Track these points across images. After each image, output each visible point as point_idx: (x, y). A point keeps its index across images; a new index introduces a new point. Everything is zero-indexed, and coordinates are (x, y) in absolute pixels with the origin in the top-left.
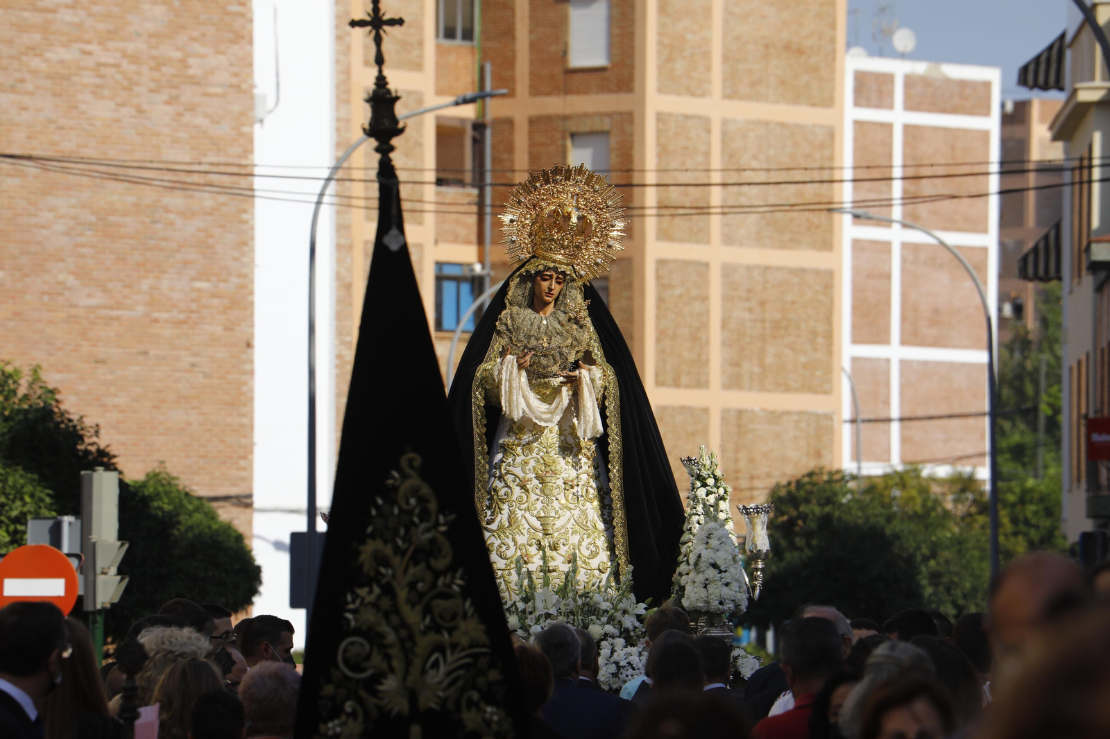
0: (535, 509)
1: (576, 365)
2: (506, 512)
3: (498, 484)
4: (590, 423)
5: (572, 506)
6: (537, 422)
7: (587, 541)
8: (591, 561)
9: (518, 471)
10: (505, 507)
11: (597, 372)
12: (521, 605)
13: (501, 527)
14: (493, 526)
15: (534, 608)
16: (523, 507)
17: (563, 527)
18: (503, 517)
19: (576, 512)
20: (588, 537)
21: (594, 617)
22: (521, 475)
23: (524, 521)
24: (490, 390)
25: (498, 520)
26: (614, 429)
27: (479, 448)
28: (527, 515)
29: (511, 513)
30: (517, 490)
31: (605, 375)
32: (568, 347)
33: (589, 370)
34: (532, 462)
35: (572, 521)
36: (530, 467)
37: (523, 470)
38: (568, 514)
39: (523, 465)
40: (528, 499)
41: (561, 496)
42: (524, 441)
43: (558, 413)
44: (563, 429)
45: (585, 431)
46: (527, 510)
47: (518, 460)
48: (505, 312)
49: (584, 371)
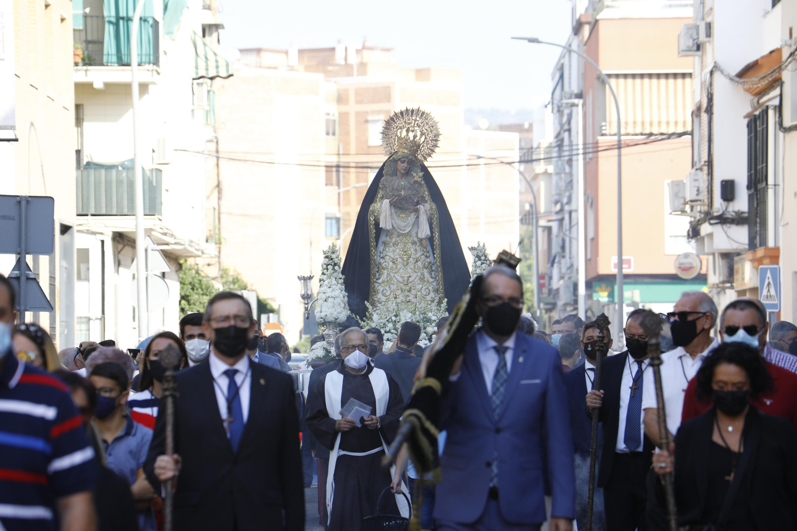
0: (400, 272)
1: (418, 203)
2: (385, 275)
3: (382, 261)
4: (424, 231)
5: (417, 271)
6: (399, 231)
7: (424, 287)
8: (426, 297)
9: (391, 255)
10: (385, 272)
11: (427, 206)
12: (394, 318)
13: (383, 282)
14: (380, 281)
15: (400, 319)
16: (394, 271)
17: (413, 281)
18: (384, 277)
19: (419, 274)
20: (425, 285)
21: (428, 324)
22: (392, 256)
23: (394, 278)
24: (377, 216)
25: (382, 277)
26: (437, 235)
27: (373, 244)
28: (396, 275)
29: (388, 274)
30: (391, 263)
31: (431, 208)
32: (413, 195)
33: (424, 206)
34: (398, 250)
35: (417, 278)
36: (397, 252)
37: (393, 254)
38: (415, 275)
39: (394, 251)
40: (396, 268)
41: (412, 266)
42: (394, 240)
43: (409, 227)
44: (412, 234)
45: (422, 235)
46: (396, 273)
47: (391, 249)
48: (383, 178)
49: (421, 206)
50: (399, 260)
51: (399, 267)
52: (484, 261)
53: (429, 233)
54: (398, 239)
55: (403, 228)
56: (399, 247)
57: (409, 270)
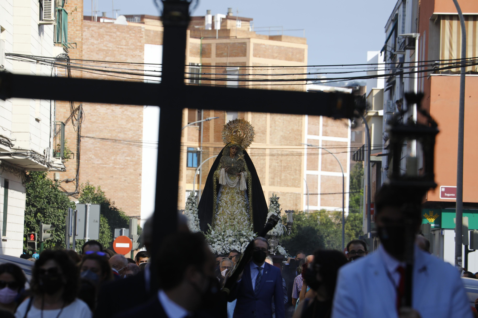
0: (229, 209)
1: (240, 171)
2: (221, 210)
3: (220, 202)
4: (244, 186)
5: (239, 208)
6: (230, 186)
7: (242, 218)
8: (243, 223)
9: (225, 199)
10: (221, 208)
11: (246, 173)
12: (223, 233)
13: (220, 214)
14: (218, 213)
15: (226, 234)
16: (226, 208)
17: (236, 214)
19: (240, 210)
20: (243, 217)
21: (241, 237)
22: (226, 200)
23: (226, 212)
24: (218, 177)
25: (219, 211)
26: (250, 189)
27: (215, 193)
28: (227, 210)
29: (223, 210)
30: (224, 204)
31: (248, 174)
32: (238, 166)
33: (244, 173)
34: (229, 197)
35: (239, 212)
36: (228, 198)
37: (226, 199)
38: (238, 210)
39: (226, 197)
40: (227, 206)
41: (236, 206)
42: (227, 191)
43: (235, 184)
44: (237, 188)
45: (242, 188)
46: (227, 209)
47: (225, 196)
48: (222, 157)
49: (242, 173)
50: (229, 202)
51: (229, 206)
52: (275, 204)
53: (246, 188)
54: (229, 190)
55: (232, 185)
56: (229, 195)
57: (234, 208)
